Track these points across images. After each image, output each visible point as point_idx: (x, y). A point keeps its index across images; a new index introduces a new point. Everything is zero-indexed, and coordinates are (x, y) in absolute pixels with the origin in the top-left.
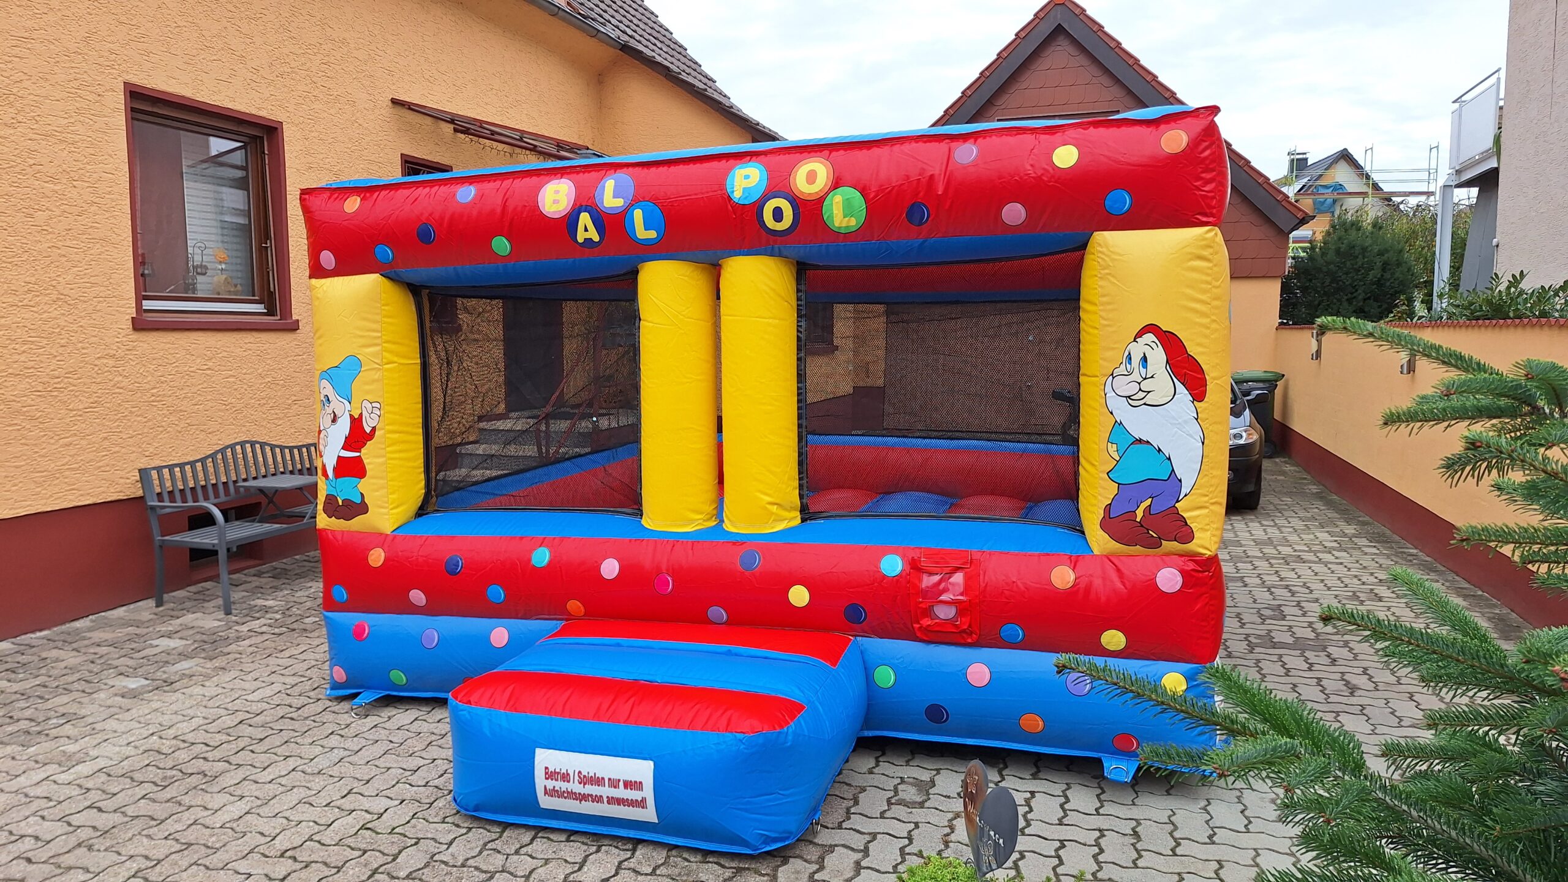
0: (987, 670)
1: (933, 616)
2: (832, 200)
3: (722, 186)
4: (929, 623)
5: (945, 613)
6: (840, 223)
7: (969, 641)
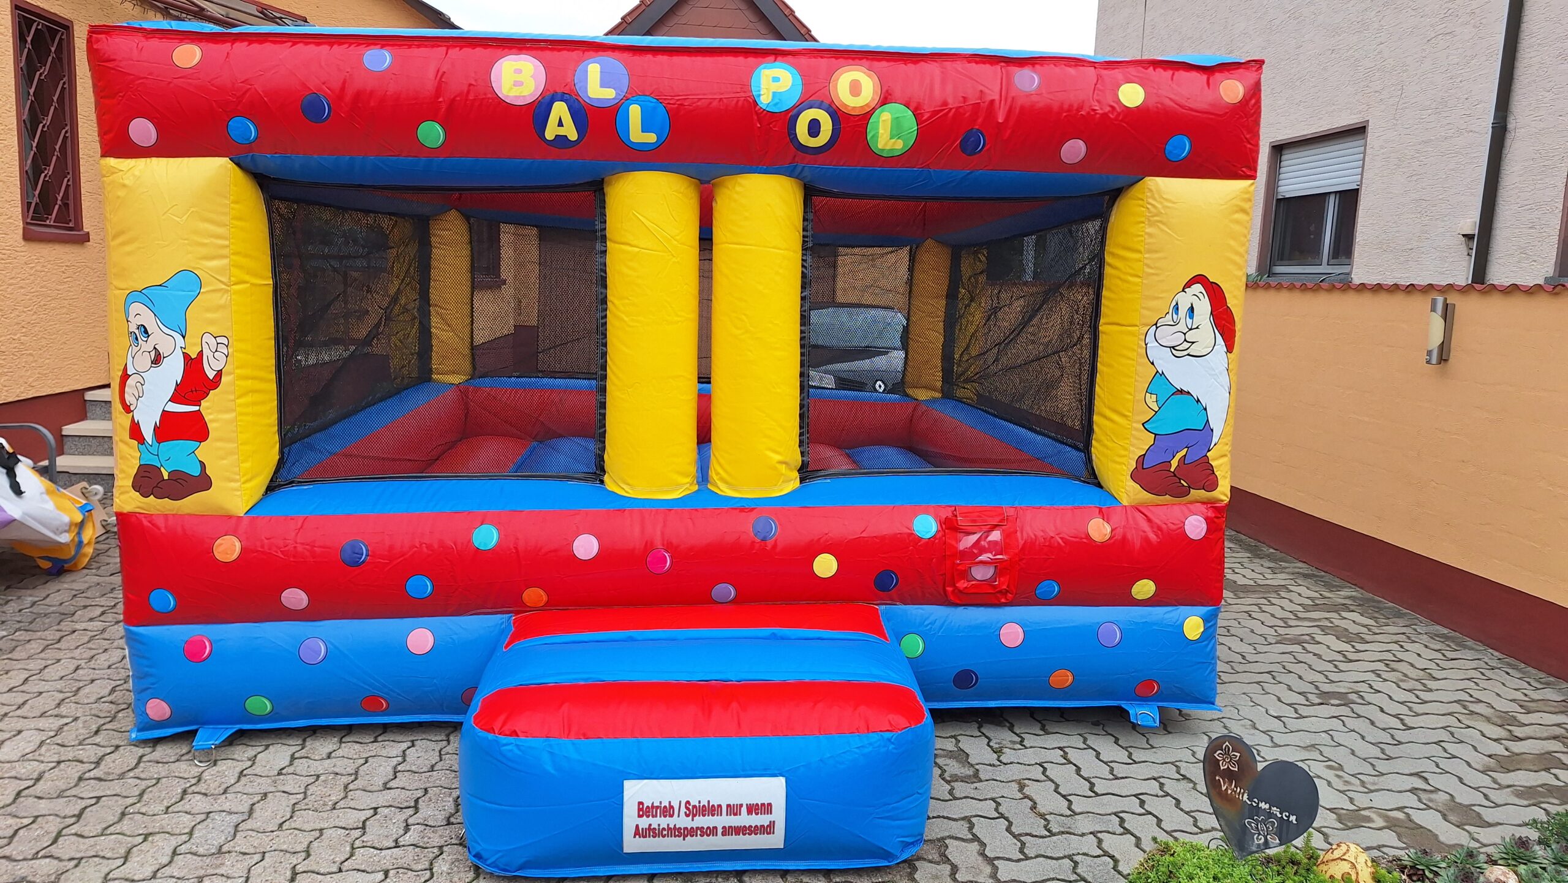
0: (1020, 630)
1: (970, 578)
2: (879, 117)
3: (746, 86)
4: (965, 585)
5: (981, 573)
6: (886, 144)
7: (1003, 600)
